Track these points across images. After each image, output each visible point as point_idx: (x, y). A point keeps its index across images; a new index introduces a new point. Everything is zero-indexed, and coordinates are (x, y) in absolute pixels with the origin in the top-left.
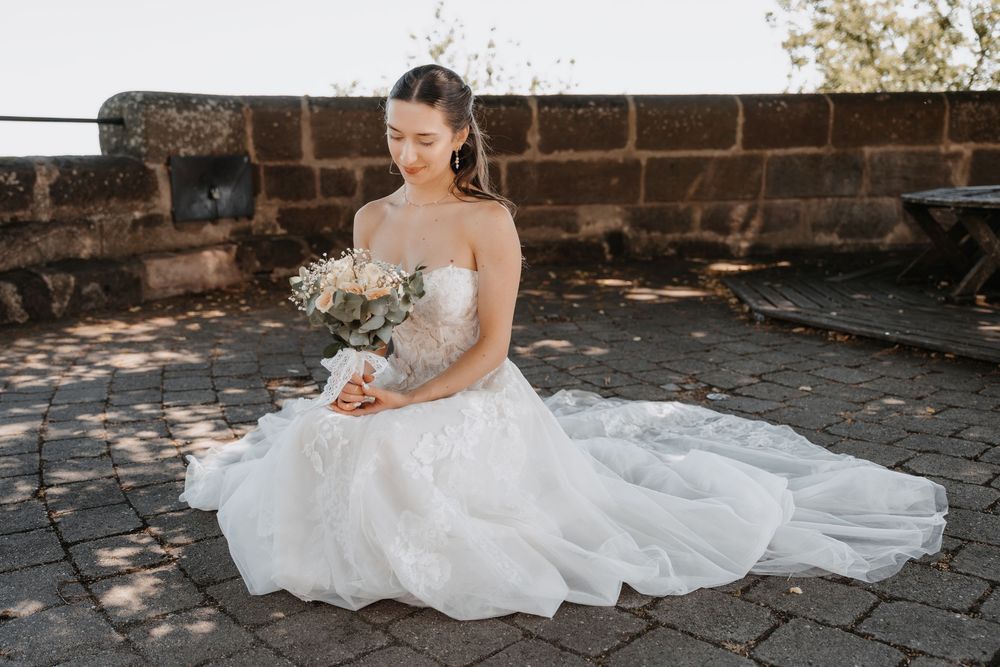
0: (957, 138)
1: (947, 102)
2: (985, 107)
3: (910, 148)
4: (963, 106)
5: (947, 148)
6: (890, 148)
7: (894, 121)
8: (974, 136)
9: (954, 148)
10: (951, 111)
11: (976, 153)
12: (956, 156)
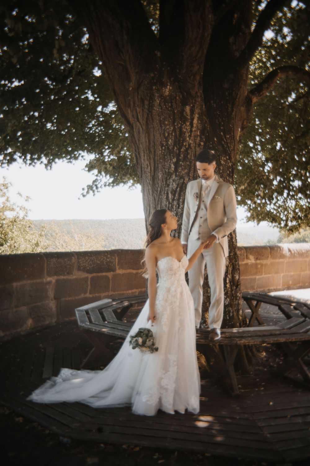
0: (49, 275)
1: (45, 259)
2: (60, 260)
3: (32, 281)
4: (52, 260)
5: (46, 279)
6: (25, 282)
7: (26, 269)
8: (56, 274)
9: (49, 279)
10: (47, 263)
11: (57, 281)
12: (49, 283)
